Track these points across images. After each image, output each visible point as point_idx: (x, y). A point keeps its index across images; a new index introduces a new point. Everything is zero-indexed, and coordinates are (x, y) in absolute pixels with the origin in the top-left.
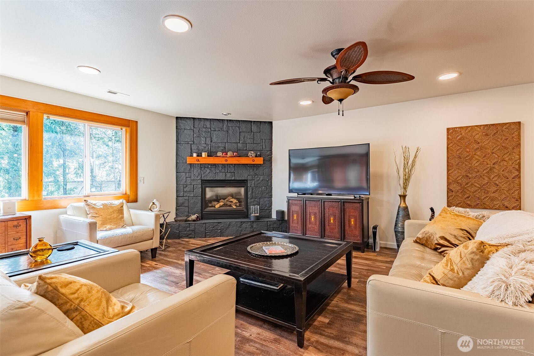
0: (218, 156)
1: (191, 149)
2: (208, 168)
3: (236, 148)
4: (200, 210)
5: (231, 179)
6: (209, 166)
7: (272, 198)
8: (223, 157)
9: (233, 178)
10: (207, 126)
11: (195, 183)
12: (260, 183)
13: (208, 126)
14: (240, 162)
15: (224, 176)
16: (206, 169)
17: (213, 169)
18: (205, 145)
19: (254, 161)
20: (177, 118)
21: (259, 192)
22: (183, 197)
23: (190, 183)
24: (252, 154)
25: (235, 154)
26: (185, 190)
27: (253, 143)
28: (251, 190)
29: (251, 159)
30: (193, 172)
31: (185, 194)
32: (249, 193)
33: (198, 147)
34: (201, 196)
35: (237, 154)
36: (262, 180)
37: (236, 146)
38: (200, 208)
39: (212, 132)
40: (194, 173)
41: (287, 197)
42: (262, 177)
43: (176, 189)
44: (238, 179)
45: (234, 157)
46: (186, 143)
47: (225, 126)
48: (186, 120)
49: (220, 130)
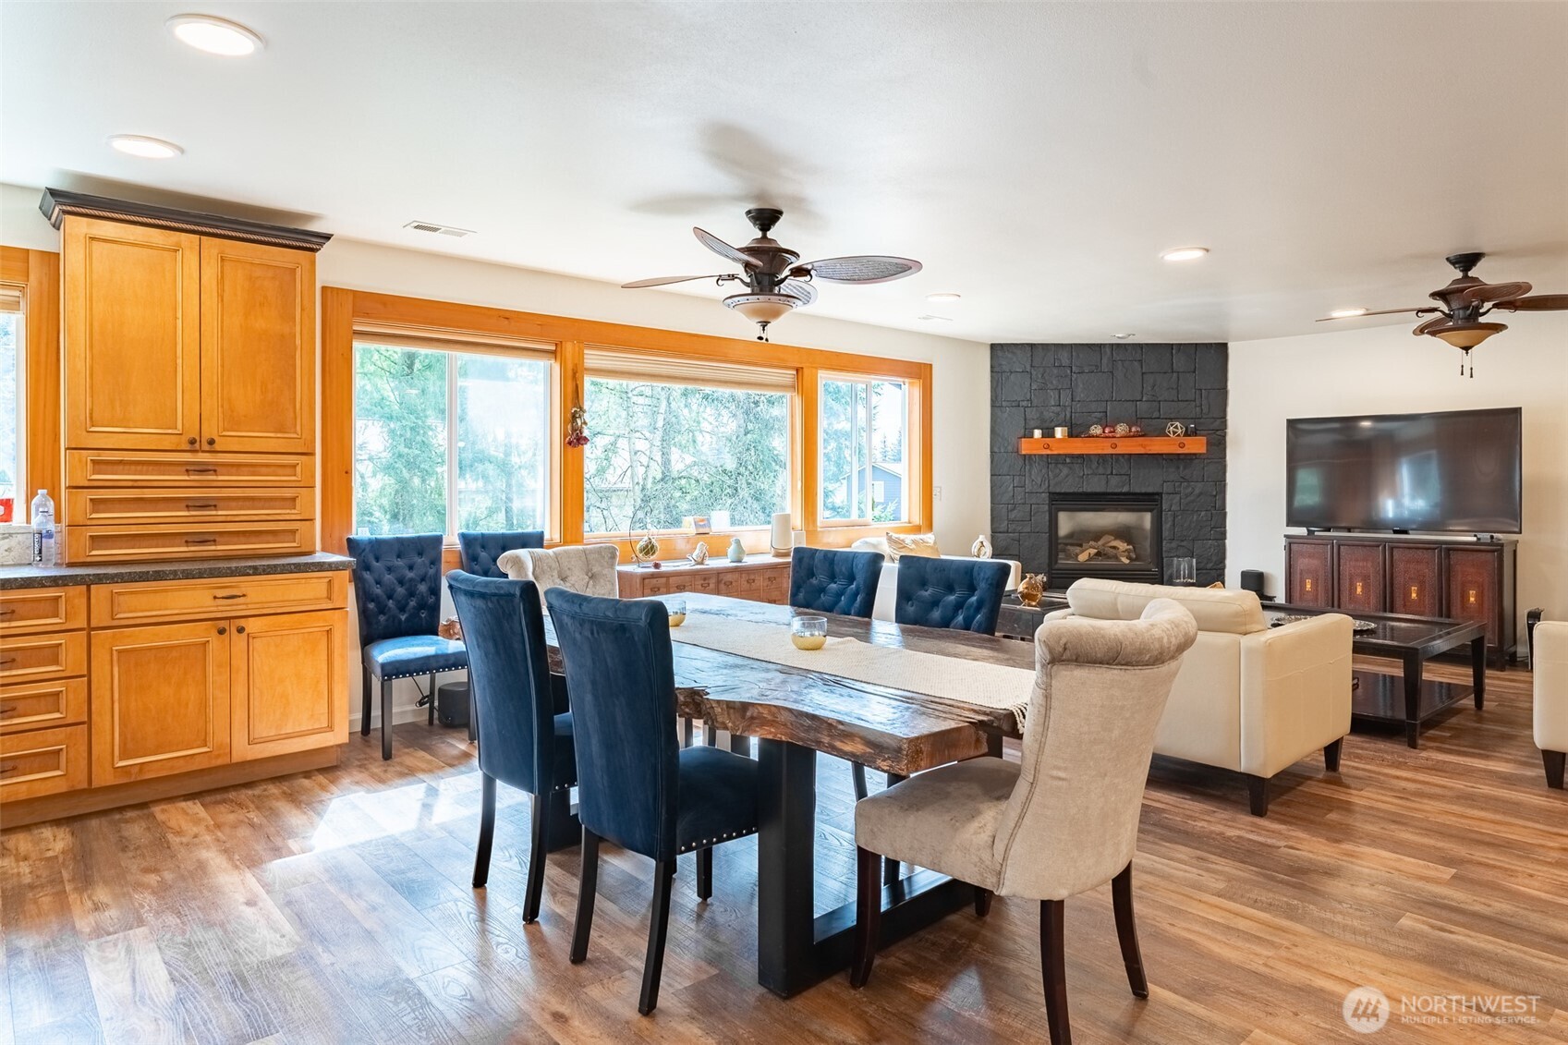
0: (1093, 436)
1: (1025, 419)
2: (1064, 463)
3: (1134, 414)
4: (1045, 566)
5: (1119, 491)
6: (1068, 460)
7: (1225, 539)
8: (1107, 437)
9: (1125, 489)
10: (1063, 361)
11: (1033, 501)
12: (1193, 501)
13: (1066, 362)
14: (1148, 448)
15: (1104, 482)
16: (1059, 466)
17: (1076, 467)
18: (1058, 409)
19: (1182, 445)
20: (993, 346)
21: (1193, 525)
22: (1007, 532)
23: (1023, 501)
24: (1176, 427)
25: (1133, 429)
26: (1012, 516)
27: (1176, 399)
28: (1170, 519)
29: (1173, 440)
30: (1031, 474)
31: (1012, 527)
32: (1166, 527)
33: (1042, 413)
34: (1047, 530)
35: (1139, 429)
36: (1201, 494)
37: (1134, 409)
38: (1047, 561)
39: (1075, 375)
40: (1033, 477)
41: (1285, 536)
42: (1200, 485)
43: (992, 515)
44: (1137, 491)
45: (1133, 436)
46: (1013, 404)
47: (1105, 361)
48: (1015, 351)
49: (1092, 372)
